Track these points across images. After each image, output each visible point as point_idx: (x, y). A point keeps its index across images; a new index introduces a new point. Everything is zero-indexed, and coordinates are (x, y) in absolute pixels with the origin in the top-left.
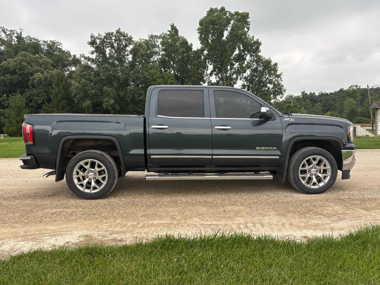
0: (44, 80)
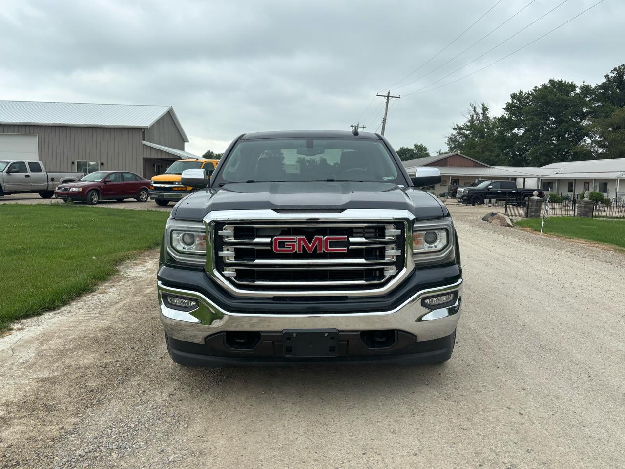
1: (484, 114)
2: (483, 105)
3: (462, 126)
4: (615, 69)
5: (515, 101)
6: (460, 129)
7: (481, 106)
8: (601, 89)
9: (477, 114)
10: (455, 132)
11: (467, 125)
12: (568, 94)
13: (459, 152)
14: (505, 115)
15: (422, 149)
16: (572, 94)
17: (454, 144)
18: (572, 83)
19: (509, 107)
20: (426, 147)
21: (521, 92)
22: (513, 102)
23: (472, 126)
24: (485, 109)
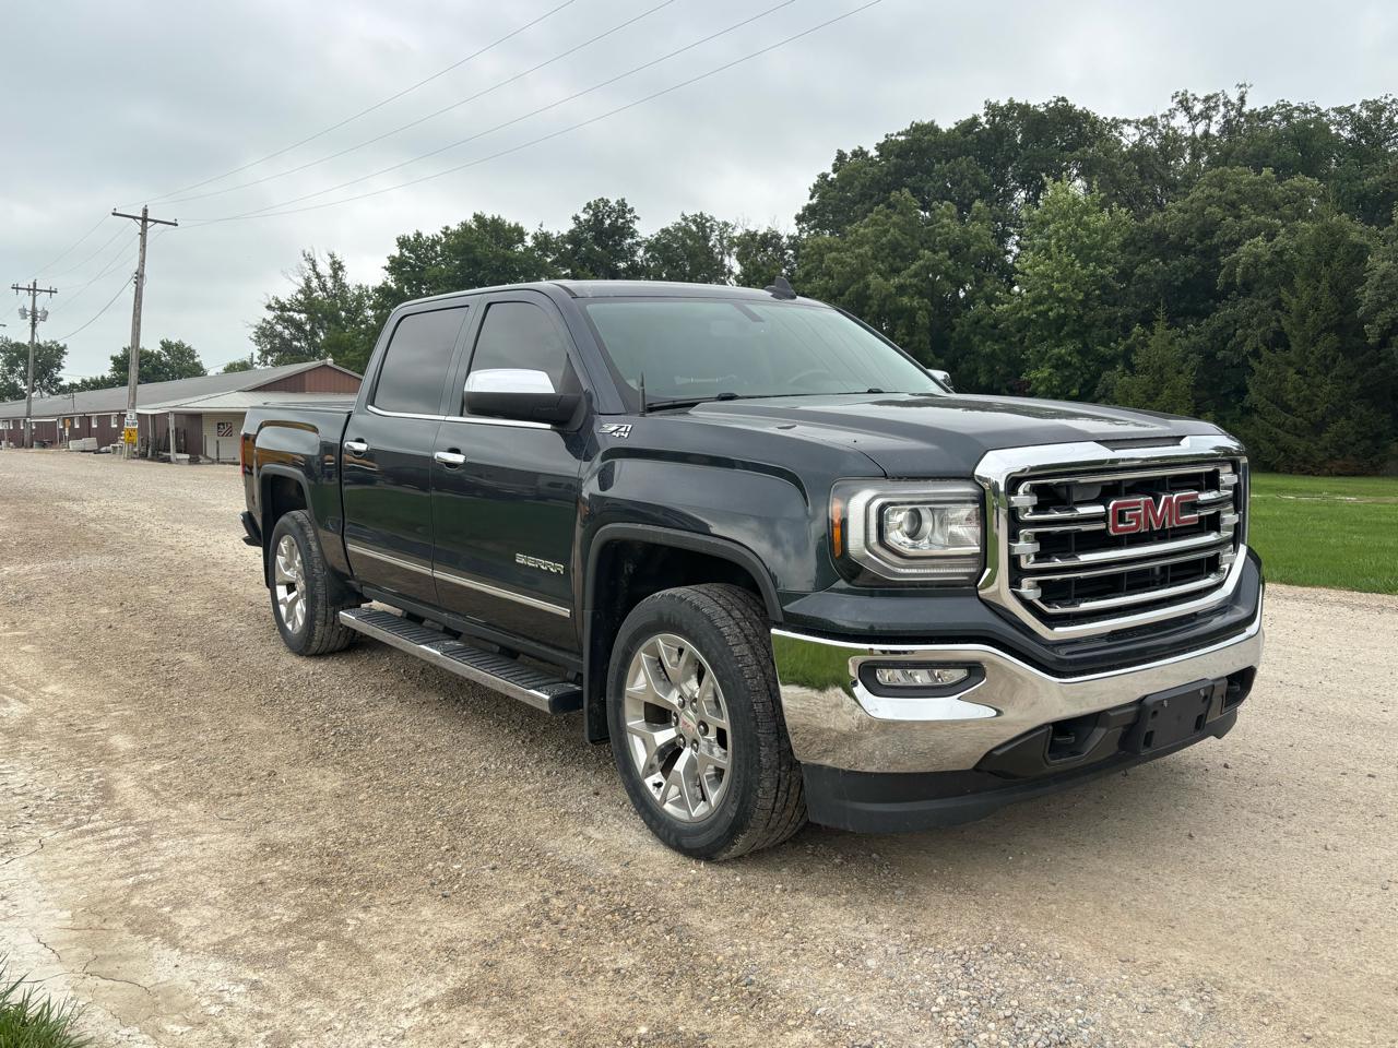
0: (1270, 264)
1: (335, 276)
2: (332, 256)
3: (287, 302)
4: (589, 205)
5: (407, 254)
6: (283, 308)
7: (329, 260)
8: (570, 243)
9: (318, 276)
10: (270, 315)
11: (297, 300)
12: (510, 244)
13: (330, 361)
14: (389, 283)
15: (182, 353)
16: (520, 248)
17: (271, 342)
18: (517, 224)
19: (396, 266)
20: (193, 348)
21: (419, 235)
22: (402, 254)
23: (309, 304)
24: (337, 267)
